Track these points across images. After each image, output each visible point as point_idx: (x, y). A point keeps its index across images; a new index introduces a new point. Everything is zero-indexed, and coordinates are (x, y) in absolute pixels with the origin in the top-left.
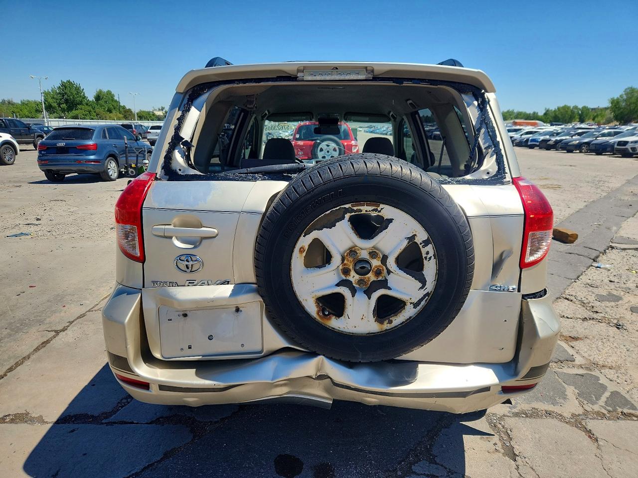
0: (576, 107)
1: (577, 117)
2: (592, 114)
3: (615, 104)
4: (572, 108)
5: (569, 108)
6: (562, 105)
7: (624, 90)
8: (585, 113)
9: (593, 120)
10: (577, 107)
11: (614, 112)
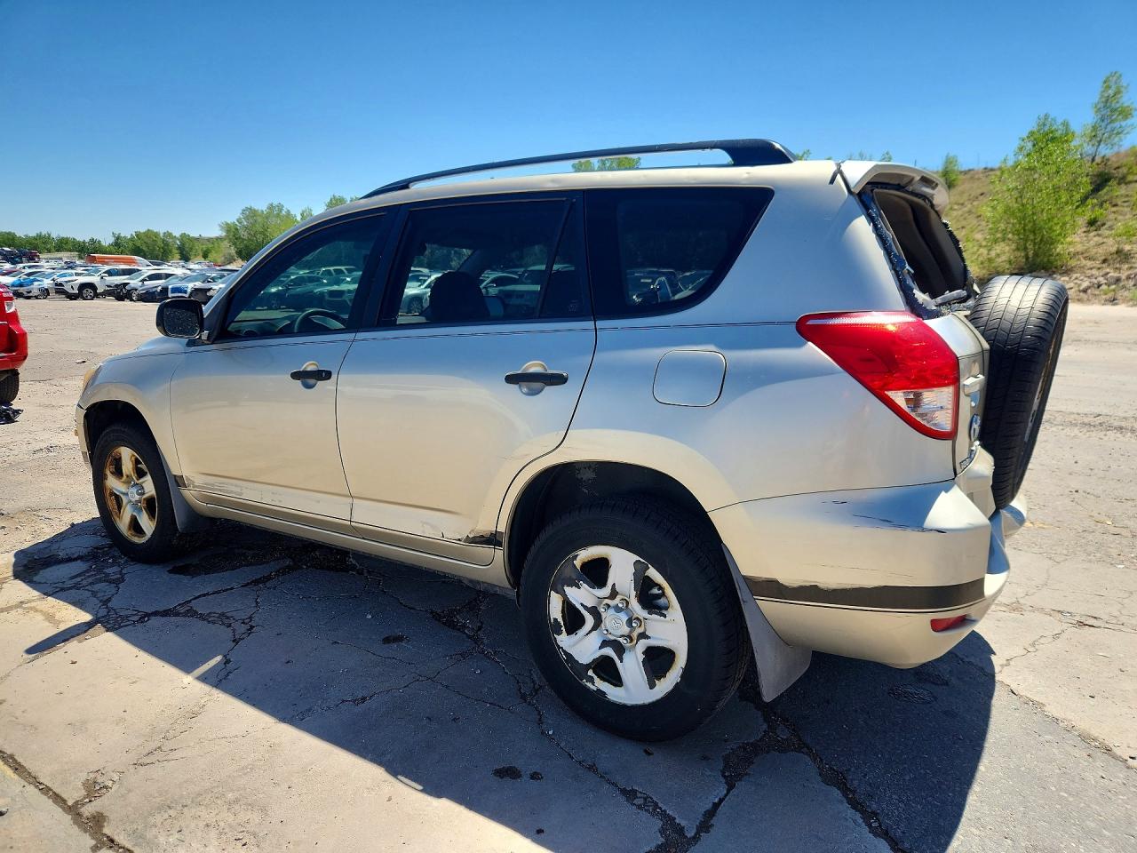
0: (169, 234)
1: (175, 251)
2: (199, 248)
3: (232, 233)
4: (161, 235)
5: (156, 235)
6: (143, 230)
7: (241, 211)
8: (187, 246)
9: (205, 256)
10: (171, 234)
11: (235, 244)
